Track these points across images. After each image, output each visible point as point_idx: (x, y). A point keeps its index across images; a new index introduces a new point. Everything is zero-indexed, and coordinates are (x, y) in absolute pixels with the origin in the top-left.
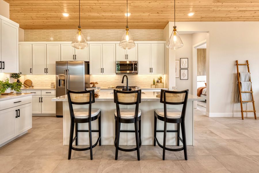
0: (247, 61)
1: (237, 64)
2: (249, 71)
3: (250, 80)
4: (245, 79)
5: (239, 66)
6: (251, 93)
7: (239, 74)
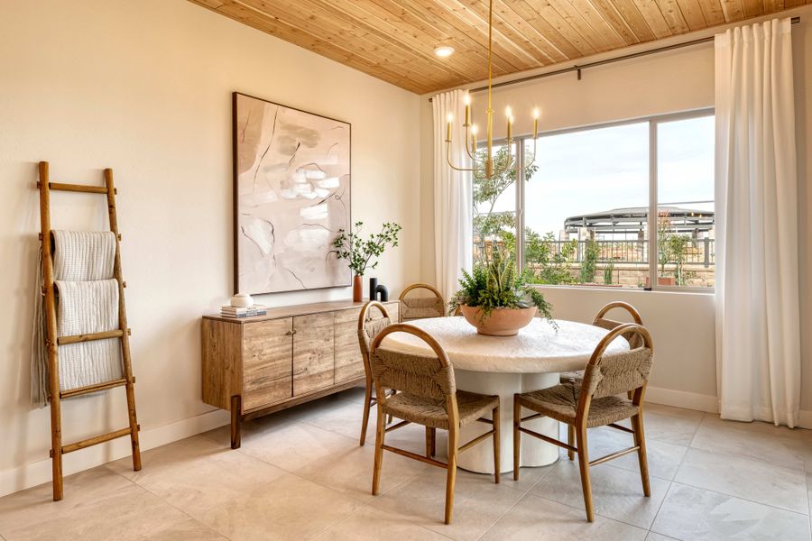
0: (107, 174)
1: (42, 183)
2: (113, 227)
3: (116, 273)
4: (90, 265)
5: (53, 196)
6: (122, 340)
7: (48, 236)
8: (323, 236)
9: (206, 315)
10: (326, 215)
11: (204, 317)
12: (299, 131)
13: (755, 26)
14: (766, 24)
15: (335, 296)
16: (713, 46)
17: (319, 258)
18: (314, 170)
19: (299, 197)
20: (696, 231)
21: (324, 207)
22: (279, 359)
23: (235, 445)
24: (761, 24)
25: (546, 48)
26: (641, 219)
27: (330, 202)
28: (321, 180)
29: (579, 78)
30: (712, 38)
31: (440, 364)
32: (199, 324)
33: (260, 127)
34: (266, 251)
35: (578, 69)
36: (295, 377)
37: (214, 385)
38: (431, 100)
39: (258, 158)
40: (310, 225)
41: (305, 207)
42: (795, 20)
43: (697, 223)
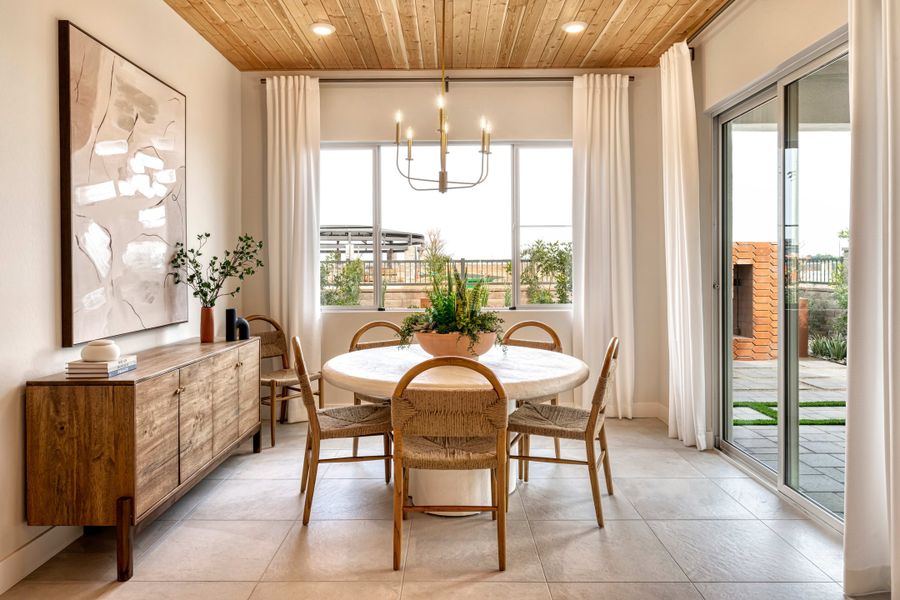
8: (160, 251)
9: (31, 379)
10: (163, 222)
11: (29, 384)
12: (137, 96)
13: (605, 76)
14: (613, 76)
15: (170, 337)
16: (572, 85)
17: (157, 284)
18: (152, 155)
19: (138, 195)
20: (390, 253)
21: (162, 210)
22: (168, 432)
23: (124, 575)
24: (609, 75)
25: (427, 52)
26: (364, 238)
27: (167, 204)
28: (158, 171)
29: (447, 90)
30: (572, 79)
31: (497, 395)
32: (19, 395)
33: (96, 81)
34: (103, 274)
35: (448, 80)
36: (182, 455)
37: (60, 491)
38: (263, 81)
39: (94, 130)
40: (150, 235)
41: (144, 210)
42: (632, 78)
43: (391, 243)
